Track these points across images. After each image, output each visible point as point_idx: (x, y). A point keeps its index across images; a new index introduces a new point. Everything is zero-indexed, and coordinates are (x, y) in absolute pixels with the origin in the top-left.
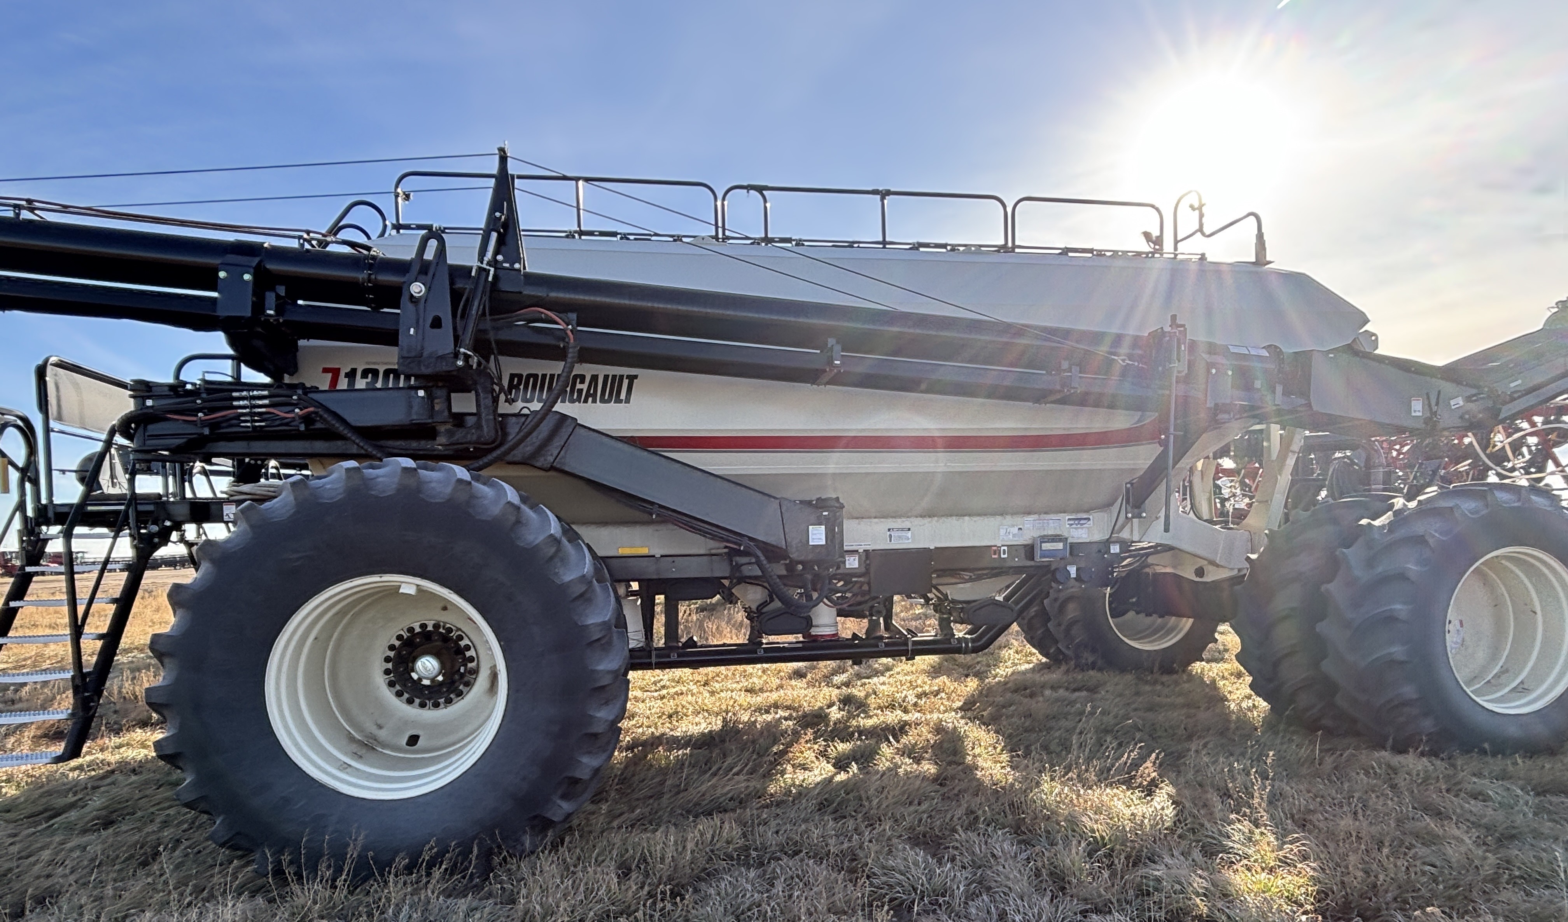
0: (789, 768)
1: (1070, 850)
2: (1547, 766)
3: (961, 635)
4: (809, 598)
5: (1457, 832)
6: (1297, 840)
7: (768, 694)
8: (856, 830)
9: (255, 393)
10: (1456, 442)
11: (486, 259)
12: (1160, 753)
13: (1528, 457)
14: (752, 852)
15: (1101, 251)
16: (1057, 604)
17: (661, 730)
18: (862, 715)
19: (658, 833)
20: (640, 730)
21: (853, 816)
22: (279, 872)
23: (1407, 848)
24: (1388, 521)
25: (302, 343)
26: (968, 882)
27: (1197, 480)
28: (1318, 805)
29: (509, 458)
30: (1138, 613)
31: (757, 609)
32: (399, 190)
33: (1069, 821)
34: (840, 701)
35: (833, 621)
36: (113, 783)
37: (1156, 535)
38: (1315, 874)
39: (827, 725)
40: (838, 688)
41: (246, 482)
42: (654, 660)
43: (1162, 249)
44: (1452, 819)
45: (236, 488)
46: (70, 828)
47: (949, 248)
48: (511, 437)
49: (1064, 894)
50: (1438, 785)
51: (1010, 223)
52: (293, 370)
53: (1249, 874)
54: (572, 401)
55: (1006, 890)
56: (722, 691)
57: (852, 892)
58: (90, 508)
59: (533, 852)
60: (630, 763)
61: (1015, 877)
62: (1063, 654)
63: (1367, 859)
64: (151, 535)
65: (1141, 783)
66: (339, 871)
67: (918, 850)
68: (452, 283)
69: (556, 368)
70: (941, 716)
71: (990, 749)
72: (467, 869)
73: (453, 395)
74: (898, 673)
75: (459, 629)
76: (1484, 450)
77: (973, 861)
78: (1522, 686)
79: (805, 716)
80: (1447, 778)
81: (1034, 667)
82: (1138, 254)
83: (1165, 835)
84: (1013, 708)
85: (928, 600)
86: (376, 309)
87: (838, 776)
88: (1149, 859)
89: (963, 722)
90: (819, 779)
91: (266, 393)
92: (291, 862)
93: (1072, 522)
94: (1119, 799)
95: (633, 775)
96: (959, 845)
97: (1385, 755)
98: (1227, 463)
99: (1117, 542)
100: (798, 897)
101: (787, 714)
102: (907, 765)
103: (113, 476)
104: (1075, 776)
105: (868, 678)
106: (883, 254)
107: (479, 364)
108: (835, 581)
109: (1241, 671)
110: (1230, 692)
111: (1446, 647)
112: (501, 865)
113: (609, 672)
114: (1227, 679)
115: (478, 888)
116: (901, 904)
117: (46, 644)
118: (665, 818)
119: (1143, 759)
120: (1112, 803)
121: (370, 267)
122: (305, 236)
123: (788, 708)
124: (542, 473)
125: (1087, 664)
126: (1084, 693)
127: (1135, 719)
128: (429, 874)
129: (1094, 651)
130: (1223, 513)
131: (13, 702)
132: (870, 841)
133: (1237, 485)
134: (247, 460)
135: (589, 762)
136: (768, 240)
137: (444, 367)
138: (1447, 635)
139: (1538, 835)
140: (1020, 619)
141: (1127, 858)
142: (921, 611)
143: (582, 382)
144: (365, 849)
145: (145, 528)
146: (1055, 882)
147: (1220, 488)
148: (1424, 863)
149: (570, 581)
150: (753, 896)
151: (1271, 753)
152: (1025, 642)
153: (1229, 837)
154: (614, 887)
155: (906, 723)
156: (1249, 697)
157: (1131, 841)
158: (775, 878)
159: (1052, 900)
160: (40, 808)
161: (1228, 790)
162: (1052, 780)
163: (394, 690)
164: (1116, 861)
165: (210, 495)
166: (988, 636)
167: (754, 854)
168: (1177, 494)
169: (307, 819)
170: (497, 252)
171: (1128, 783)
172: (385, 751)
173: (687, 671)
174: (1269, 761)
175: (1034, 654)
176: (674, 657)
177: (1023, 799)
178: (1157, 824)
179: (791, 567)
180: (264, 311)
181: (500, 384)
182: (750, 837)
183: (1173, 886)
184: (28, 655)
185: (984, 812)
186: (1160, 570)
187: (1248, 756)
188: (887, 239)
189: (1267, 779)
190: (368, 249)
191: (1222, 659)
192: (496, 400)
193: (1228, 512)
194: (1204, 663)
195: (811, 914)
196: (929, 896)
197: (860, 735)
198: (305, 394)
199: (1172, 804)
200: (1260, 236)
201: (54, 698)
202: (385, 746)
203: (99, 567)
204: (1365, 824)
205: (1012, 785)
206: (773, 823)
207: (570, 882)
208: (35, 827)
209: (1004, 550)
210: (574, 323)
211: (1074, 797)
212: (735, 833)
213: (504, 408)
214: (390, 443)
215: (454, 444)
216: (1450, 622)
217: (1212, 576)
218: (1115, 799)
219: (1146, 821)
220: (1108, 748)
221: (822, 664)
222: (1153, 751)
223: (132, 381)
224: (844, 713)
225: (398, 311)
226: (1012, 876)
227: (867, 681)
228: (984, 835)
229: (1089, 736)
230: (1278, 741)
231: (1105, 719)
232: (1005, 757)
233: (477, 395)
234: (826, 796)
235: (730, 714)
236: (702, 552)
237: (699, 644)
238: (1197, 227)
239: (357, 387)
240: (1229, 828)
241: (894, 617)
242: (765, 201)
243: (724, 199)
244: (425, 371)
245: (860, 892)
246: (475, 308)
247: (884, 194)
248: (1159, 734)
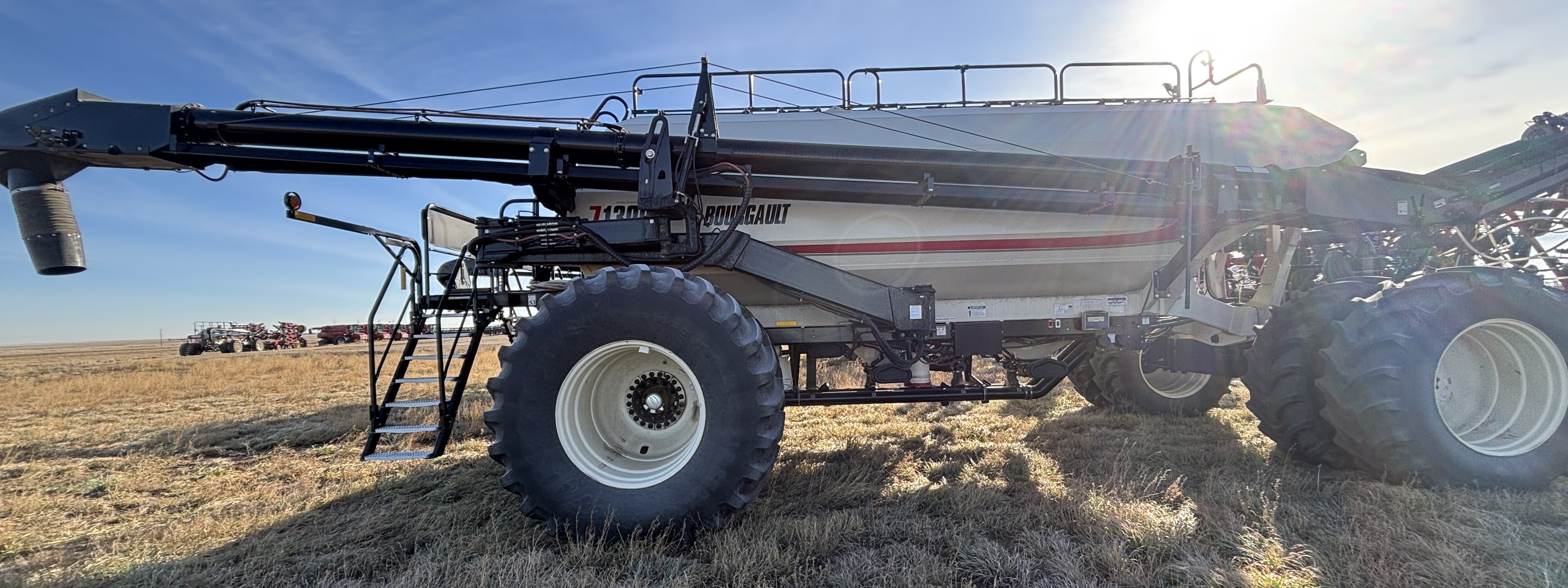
0: (896, 479)
1: (1112, 547)
2: (1535, 500)
3: (1024, 385)
4: (910, 357)
5: (1447, 550)
6: (1302, 549)
7: (879, 425)
8: (947, 525)
9: (550, 224)
10: (1443, 232)
11: (694, 132)
12: (1184, 477)
13: (1512, 243)
14: (871, 537)
15: (1128, 100)
16: (1100, 363)
17: (805, 448)
18: (949, 442)
19: (805, 520)
20: (790, 448)
21: (944, 516)
22: (562, 534)
23: (1401, 560)
24: (1378, 299)
25: (578, 191)
26: (1032, 568)
27: (1211, 268)
28: (1320, 522)
29: (706, 262)
30: (1165, 370)
31: (872, 364)
32: (636, 88)
33: (1111, 526)
34: (932, 431)
35: (927, 374)
36: (459, 473)
37: (1178, 310)
38: (1318, 577)
39: (924, 449)
40: (931, 422)
41: (542, 280)
42: (799, 399)
43: (1179, 96)
44: (1443, 540)
45: (535, 284)
46: (437, 501)
47: (1013, 104)
48: (707, 249)
49: (1107, 580)
50: (1430, 512)
51: (1059, 84)
52: (572, 208)
53: (1259, 573)
54: (747, 223)
55: (1062, 575)
56: (846, 422)
57: (945, 570)
58: (450, 298)
59: (721, 529)
60: (783, 471)
61: (1069, 565)
62: (1105, 400)
63: (1364, 567)
64: (485, 315)
65: (1168, 500)
66: (599, 535)
67: (994, 543)
68: (672, 148)
69: (738, 201)
70: (1010, 445)
71: (1048, 471)
72: (679, 537)
73: (672, 222)
74: (976, 413)
75: (674, 377)
76: (1469, 239)
77: (1036, 552)
78: (1508, 433)
79: (906, 442)
80: (1439, 507)
81: (1082, 410)
82: (1161, 100)
83: (1189, 540)
84: (1066, 440)
85: (998, 359)
86: (624, 168)
87: (932, 486)
88: (1175, 557)
89: (1026, 450)
90: (918, 488)
91: (556, 224)
92: (569, 528)
93: (1111, 301)
94: (1151, 511)
95: (786, 479)
96: (1025, 540)
97: (1381, 485)
98: (1237, 255)
99: (1147, 316)
100: (906, 571)
101: (893, 440)
102: (984, 480)
103: (462, 278)
104: (1116, 493)
105: (953, 415)
106: (964, 112)
107: (688, 200)
108: (928, 345)
109: (1251, 416)
110: (1242, 432)
111: (1434, 400)
112: (700, 536)
113: (772, 407)
114: (1239, 422)
115: (686, 551)
116: (982, 581)
117: (417, 384)
118: (809, 510)
119: (1170, 481)
120: (1145, 514)
121: (621, 140)
122: (581, 122)
123: (894, 435)
124: (727, 272)
125: (1124, 409)
126: (1122, 431)
127: (1164, 451)
128: (655, 540)
129: (1129, 398)
130: (1234, 294)
131: (401, 419)
132: (958, 534)
133: (1246, 271)
134: (542, 266)
135: (758, 469)
136: (879, 106)
137: (666, 204)
138: (1436, 390)
139: (1525, 556)
140: (1070, 374)
141: (1158, 555)
142: (992, 367)
143: (754, 210)
144: (614, 521)
145: (482, 310)
146: (1100, 571)
147: (1231, 274)
148: (1418, 574)
149: (746, 346)
150: (872, 568)
151: (1278, 480)
152: (1075, 391)
153: (1242, 544)
154: (776, 555)
155: (982, 449)
156: (1258, 436)
157: (1162, 543)
158: (888, 557)
159: (1098, 585)
160: (419, 487)
161: (1241, 507)
162: (1098, 495)
163: (633, 416)
164: (1149, 557)
165: (518, 289)
166: (1048, 384)
167: (872, 539)
168: (1195, 279)
169: (579, 500)
170: (700, 127)
171: (1159, 499)
172: (627, 457)
173: (822, 407)
174: (1276, 486)
175: (1082, 400)
176: (813, 397)
177: (1074, 508)
178: (1182, 531)
179: (896, 335)
180: (556, 171)
181: (701, 214)
182: (869, 527)
183: (1195, 579)
184: (407, 390)
185: (1044, 516)
186: (1182, 337)
187: (1258, 481)
188: (967, 100)
189: (1275, 500)
190: (620, 128)
191: (1235, 406)
192: (698, 225)
193: (1238, 292)
194: (1219, 409)
195: (915, 584)
196: (1003, 576)
197: (948, 456)
198: (580, 223)
199: (1194, 516)
200: (1261, 83)
201: (423, 418)
202: (627, 453)
203: (455, 335)
204: (1362, 540)
205: (1066, 498)
206: (886, 518)
207: (747, 550)
208: (416, 498)
209: (1058, 322)
210: (750, 171)
211: (1115, 508)
212: (858, 523)
213: (703, 229)
214: (632, 254)
215: (673, 254)
216: (1438, 380)
217: (1225, 341)
218: (1148, 511)
219: (1173, 529)
220: (1141, 472)
221: (918, 404)
222: (1179, 476)
223: (478, 218)
224: (936, 440)
225: (638, 168)
226: (1066, 565)
227: (952, 417)
228: (1045, 534)
229: (1127, 463)
230: (1284, 471)
231: (1139, 450)
232: (1060, 477)
233: (687, 221)
234: (924, 500)
235: (852, 439)
236: (834, 324)
237: (830, 389)
238: (1208, 77)
239: (611, 218)
240: (1242, 537)
241: (972, 371)
242: (878, 79)
243: (849, 79)
244: (654, 207)
245: (951, 571)
246: (686, 165)
247: (964, 69)
248: (1183, 462)
